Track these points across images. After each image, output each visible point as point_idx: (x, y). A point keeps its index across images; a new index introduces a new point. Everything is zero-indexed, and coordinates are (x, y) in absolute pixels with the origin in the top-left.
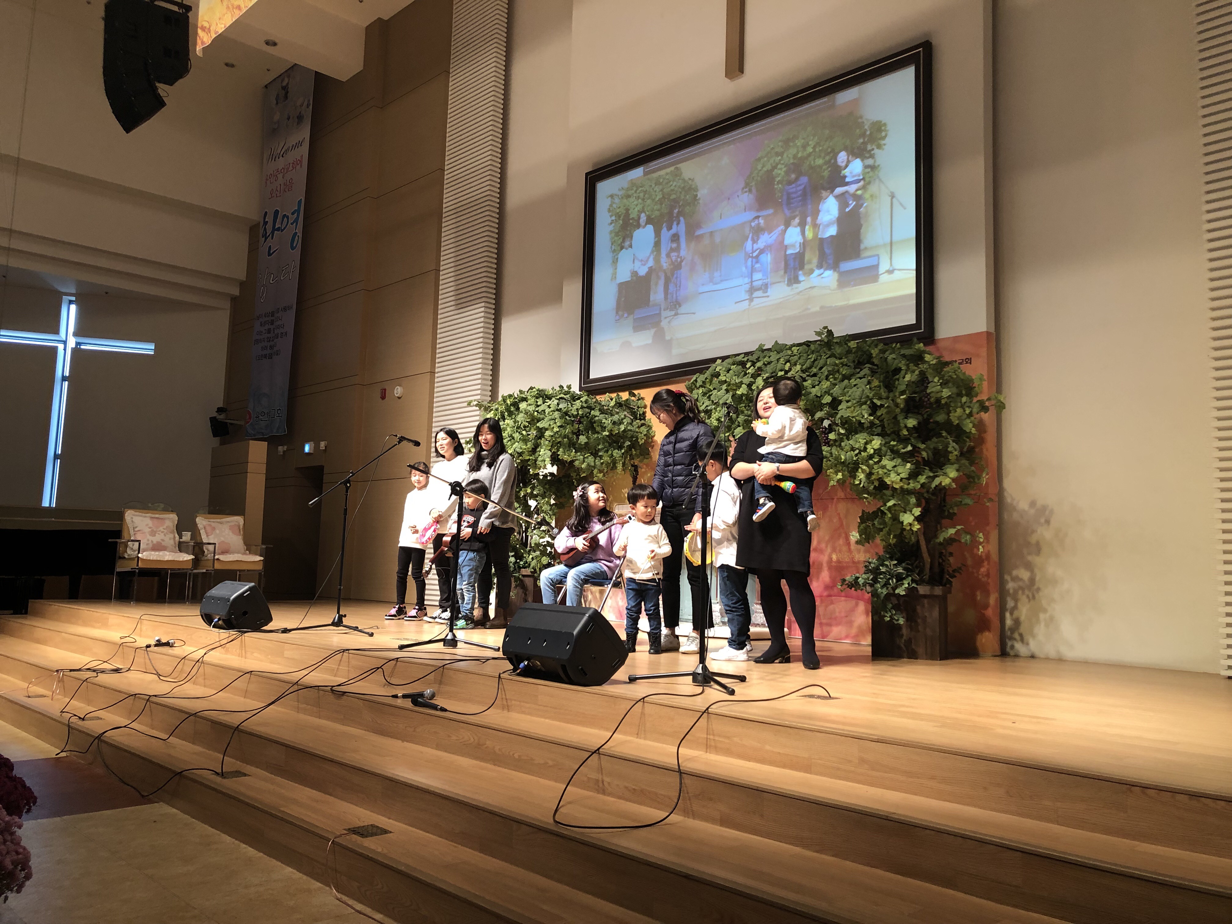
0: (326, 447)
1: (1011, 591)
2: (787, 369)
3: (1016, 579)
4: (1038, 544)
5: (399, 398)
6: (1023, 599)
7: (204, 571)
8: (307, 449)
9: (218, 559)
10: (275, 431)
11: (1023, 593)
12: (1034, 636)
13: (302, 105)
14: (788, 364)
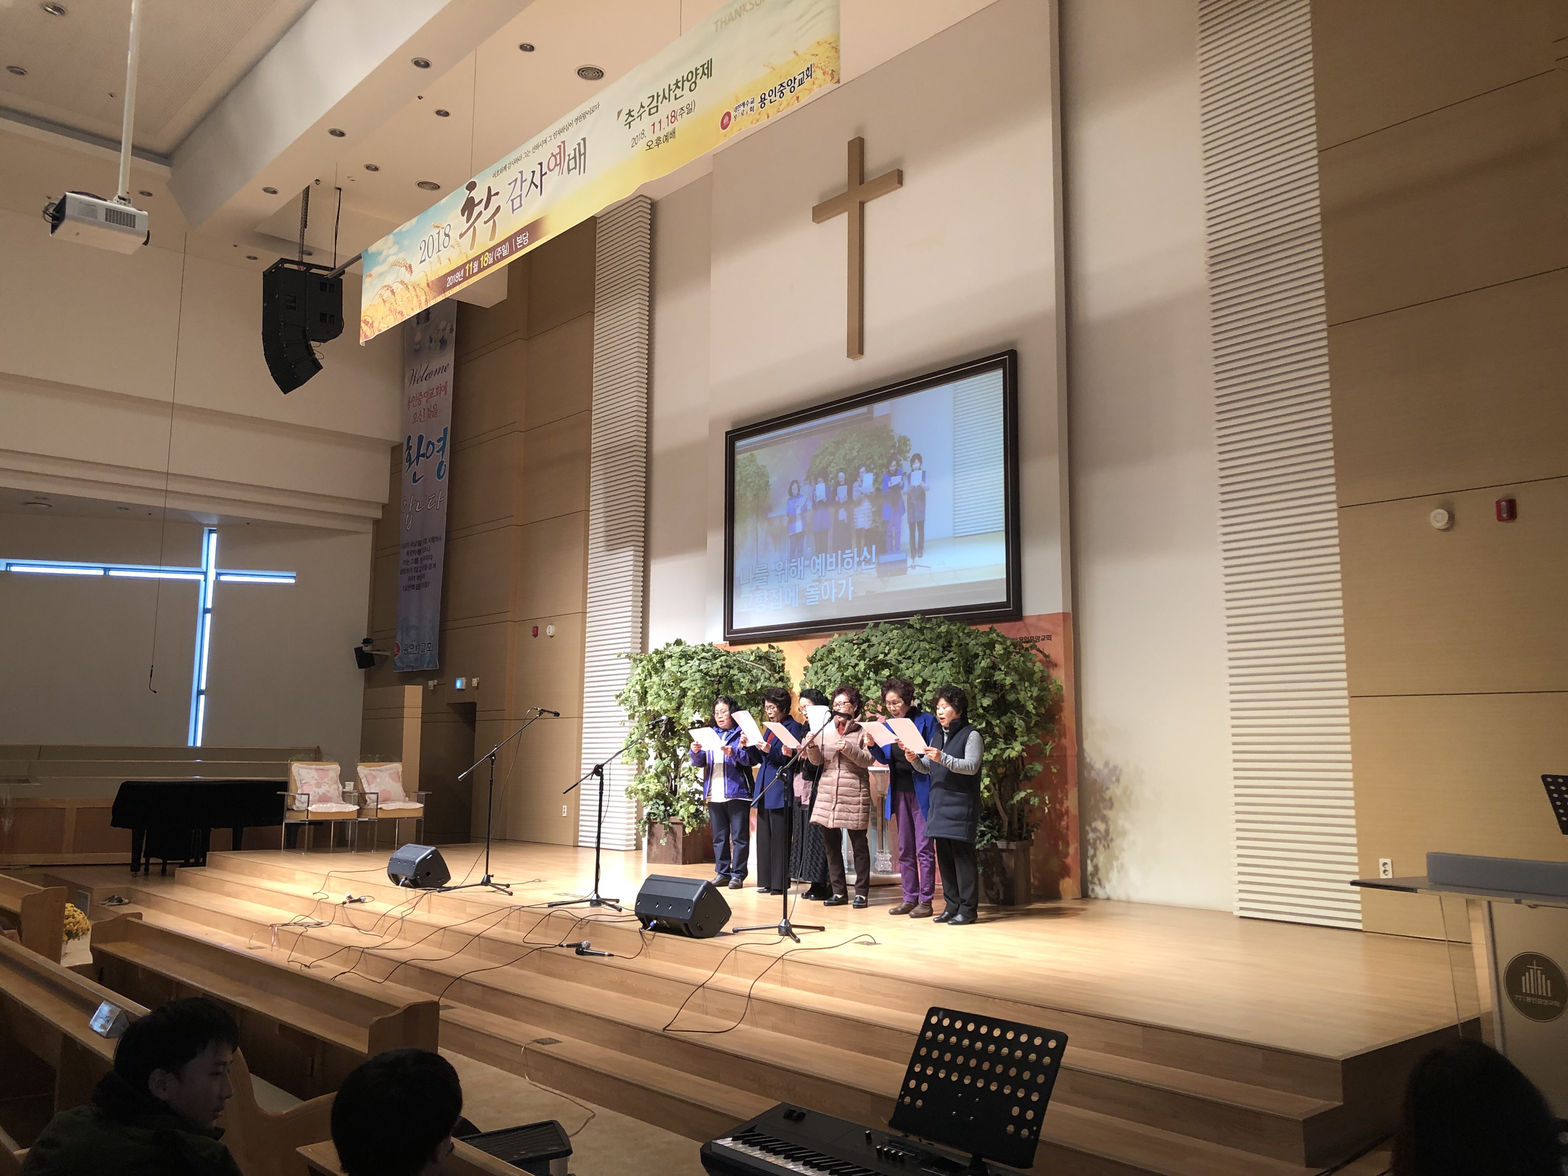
0: (478, 684)
1: (1091, 841)
2: (887, 652)
3: (1095, 830)
4: (1111, 799)
5: (552, 637)
6: (1101, 848)
7: (367, 819)
8: (459, 684)
9: (381, 808)
10: (425, 665)
11: (1100, 843)
12: (1109, 881)
13: (444, 329)
14: (888, 648)
